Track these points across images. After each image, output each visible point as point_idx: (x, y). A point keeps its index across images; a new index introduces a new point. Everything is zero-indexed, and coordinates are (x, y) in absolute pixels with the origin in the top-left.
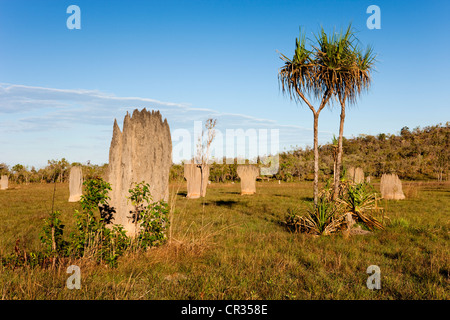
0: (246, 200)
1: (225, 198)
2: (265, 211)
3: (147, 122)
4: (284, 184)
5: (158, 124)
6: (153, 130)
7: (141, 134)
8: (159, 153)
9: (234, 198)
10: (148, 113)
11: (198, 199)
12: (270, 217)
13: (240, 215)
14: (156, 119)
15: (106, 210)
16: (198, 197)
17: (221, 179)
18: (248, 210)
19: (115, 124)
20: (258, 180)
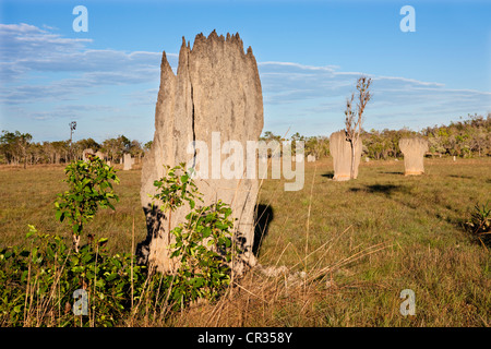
0: (410, 184)
1: (383, 181)
2: (437, 201)
3: (219, 55)
4: (460, 161)
5: (238, 58)
6: (229, 69)
7: (208, 78)
8: (239, 111)
9: (395, 180)
10: (220, 39)
11: (347, 182)
12: (445, 213)
13: (399, 207)
14: (234, 48)
15: (153, 213)
16: (348, 179)
17: (381, 156)
18: (412, 200)
19: (164, 60)
20: (427, 156)
